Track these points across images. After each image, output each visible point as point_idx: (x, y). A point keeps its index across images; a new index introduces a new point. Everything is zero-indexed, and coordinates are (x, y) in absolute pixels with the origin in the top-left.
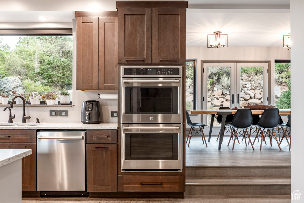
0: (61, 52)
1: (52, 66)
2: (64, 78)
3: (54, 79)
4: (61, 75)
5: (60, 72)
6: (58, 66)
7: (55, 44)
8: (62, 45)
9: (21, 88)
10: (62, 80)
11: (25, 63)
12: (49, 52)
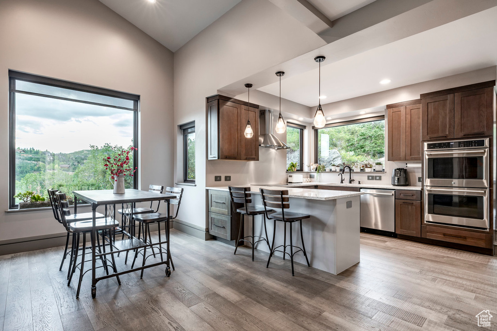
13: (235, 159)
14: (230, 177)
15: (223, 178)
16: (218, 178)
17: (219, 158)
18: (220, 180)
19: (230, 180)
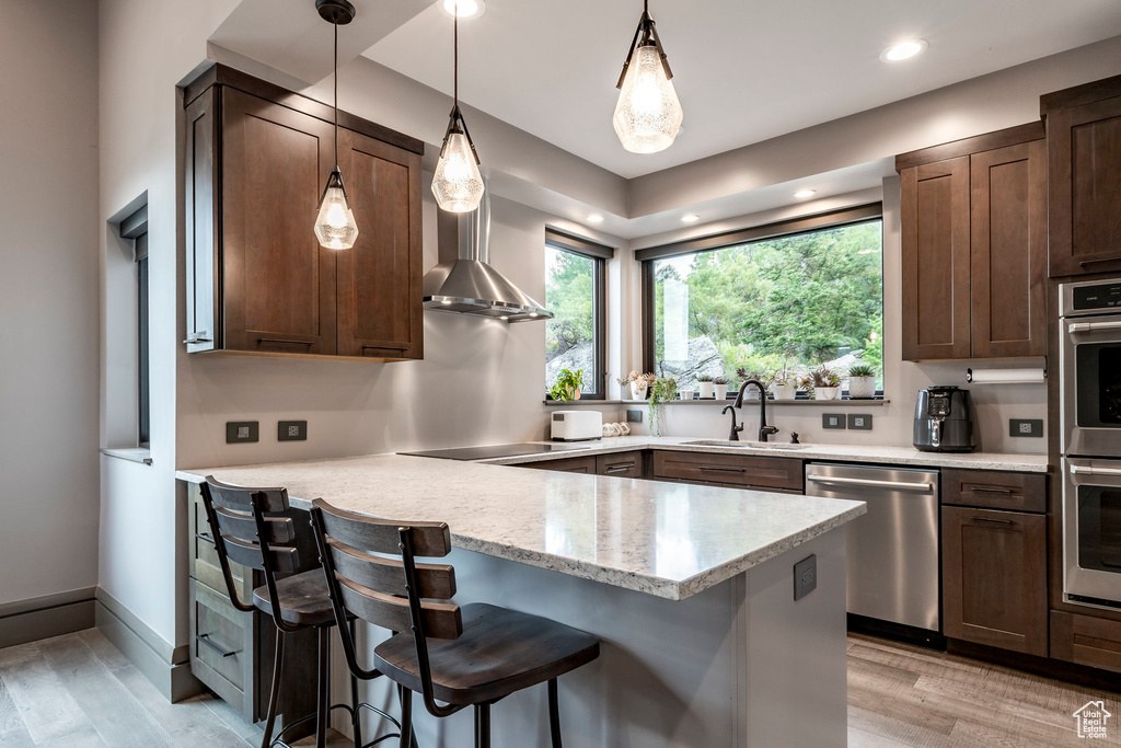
0: (803, 265)
1: (783, 303)
2: (812, 332)
3: (789, 337)
4: (807, 324)
5: (804, 316)
6: (797, 303)
7: (788, 248)
8: (807, 248)
9: (717, 361)
10: (809, 337)
11: (716, 303)
12: (774, 270)
13: (307, 347)
14: (302, 425)
15: (268, 431)
16: (244, 432)
17: (219, 344)
18: (254, 436)
19: (302, 436)
